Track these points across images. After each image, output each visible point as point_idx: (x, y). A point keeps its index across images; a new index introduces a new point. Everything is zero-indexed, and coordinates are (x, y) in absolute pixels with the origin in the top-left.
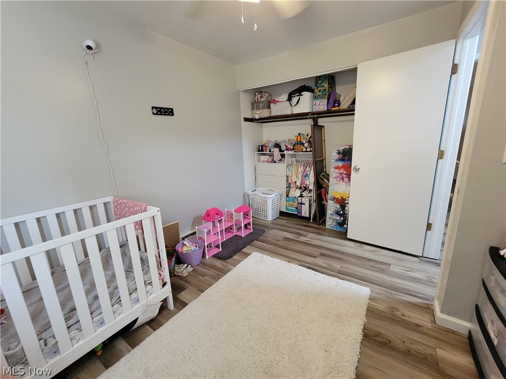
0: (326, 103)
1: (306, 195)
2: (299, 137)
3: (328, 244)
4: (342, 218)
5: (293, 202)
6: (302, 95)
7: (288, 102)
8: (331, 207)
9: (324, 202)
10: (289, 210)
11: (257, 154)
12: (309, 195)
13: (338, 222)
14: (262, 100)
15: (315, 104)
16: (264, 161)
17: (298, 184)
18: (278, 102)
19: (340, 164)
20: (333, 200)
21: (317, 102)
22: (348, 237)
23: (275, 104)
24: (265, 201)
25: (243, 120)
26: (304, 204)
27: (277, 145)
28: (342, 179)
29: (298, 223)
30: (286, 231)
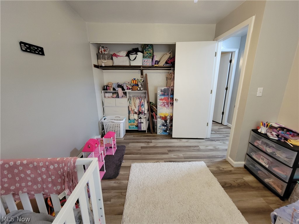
0: (151, 61)
1: (143, 117)
2: (135, 81)
3: (166, 144)
4: (166, 128)
5: (133, 123)
6: (138, 54)
7: (127, 57)
8: (159, 122)
9: (155, 120)
10: (131, 128)
11: (103, 92)
12: (145, 117)
13: (164, 130)
14: (106, 53)
15: (145, 61)
16: (109, 97)
17: (136, 110)
18: (119, 56)
19: (163, 97)
20: (160, 118)
21: (146, 60)
22: (173, 137)
23: (117, 57)
24: (118, 126)
25: (93, 66)
26: (143, 123)
27: (119, 86)
28: (165, 105)
29: (140, 135)
30: (138, 142)
